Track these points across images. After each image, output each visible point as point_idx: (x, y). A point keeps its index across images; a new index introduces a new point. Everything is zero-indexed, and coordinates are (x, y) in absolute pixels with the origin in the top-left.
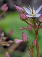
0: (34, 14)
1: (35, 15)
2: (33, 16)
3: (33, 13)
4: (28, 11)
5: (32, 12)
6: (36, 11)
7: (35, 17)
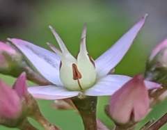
0: (85, 79)
1: (95, 83)
2: (81, 89)
3: (77, 75)
4: (48, 60)
5: (74, 66)
6: (99, 63)
7: (90, 93)
